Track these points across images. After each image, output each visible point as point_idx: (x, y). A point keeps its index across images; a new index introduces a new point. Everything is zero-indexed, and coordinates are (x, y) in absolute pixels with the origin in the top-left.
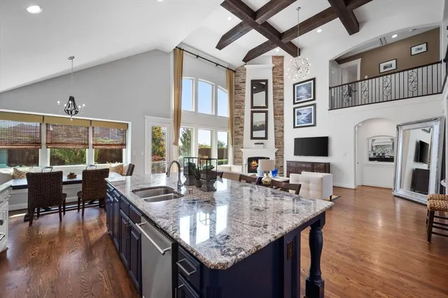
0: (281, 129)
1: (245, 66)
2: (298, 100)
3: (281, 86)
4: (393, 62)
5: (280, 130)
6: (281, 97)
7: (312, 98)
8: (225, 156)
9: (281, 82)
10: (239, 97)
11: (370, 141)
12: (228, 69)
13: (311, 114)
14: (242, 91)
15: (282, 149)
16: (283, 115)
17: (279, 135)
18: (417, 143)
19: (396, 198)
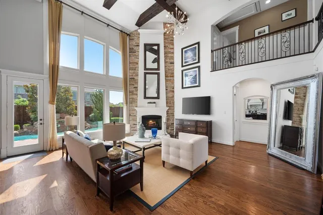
0: (172, 89)
1: (139, 30)
2: (185, 62)
3: (171, 51)
4: (266, 28)
5: (170, 90)
6: (172, 60)
7: (197, 61)
8: (120, 114)
9: (171, 46)
10: (134, 59)
11: (246, 101)
12: (121, 31)
13: (196, 75)
14: (136, 54)
15: (172, 108)
16: (173, 76)
17: (170, 95)
18: (285, 102)
19: (270, 156)
